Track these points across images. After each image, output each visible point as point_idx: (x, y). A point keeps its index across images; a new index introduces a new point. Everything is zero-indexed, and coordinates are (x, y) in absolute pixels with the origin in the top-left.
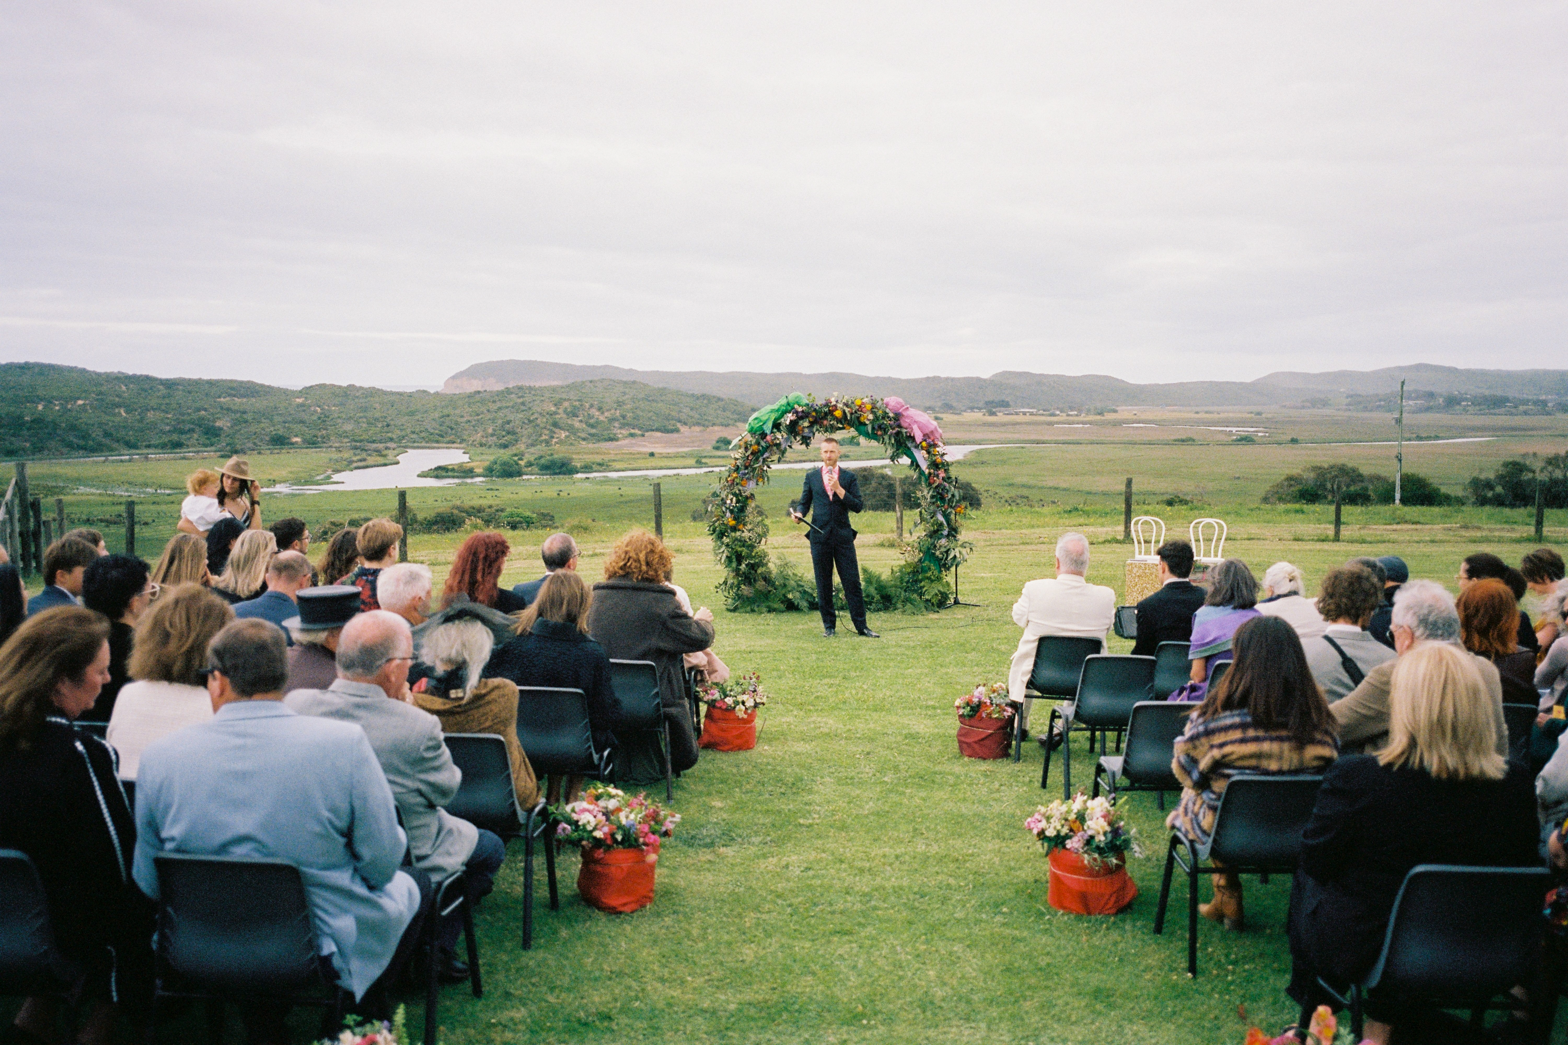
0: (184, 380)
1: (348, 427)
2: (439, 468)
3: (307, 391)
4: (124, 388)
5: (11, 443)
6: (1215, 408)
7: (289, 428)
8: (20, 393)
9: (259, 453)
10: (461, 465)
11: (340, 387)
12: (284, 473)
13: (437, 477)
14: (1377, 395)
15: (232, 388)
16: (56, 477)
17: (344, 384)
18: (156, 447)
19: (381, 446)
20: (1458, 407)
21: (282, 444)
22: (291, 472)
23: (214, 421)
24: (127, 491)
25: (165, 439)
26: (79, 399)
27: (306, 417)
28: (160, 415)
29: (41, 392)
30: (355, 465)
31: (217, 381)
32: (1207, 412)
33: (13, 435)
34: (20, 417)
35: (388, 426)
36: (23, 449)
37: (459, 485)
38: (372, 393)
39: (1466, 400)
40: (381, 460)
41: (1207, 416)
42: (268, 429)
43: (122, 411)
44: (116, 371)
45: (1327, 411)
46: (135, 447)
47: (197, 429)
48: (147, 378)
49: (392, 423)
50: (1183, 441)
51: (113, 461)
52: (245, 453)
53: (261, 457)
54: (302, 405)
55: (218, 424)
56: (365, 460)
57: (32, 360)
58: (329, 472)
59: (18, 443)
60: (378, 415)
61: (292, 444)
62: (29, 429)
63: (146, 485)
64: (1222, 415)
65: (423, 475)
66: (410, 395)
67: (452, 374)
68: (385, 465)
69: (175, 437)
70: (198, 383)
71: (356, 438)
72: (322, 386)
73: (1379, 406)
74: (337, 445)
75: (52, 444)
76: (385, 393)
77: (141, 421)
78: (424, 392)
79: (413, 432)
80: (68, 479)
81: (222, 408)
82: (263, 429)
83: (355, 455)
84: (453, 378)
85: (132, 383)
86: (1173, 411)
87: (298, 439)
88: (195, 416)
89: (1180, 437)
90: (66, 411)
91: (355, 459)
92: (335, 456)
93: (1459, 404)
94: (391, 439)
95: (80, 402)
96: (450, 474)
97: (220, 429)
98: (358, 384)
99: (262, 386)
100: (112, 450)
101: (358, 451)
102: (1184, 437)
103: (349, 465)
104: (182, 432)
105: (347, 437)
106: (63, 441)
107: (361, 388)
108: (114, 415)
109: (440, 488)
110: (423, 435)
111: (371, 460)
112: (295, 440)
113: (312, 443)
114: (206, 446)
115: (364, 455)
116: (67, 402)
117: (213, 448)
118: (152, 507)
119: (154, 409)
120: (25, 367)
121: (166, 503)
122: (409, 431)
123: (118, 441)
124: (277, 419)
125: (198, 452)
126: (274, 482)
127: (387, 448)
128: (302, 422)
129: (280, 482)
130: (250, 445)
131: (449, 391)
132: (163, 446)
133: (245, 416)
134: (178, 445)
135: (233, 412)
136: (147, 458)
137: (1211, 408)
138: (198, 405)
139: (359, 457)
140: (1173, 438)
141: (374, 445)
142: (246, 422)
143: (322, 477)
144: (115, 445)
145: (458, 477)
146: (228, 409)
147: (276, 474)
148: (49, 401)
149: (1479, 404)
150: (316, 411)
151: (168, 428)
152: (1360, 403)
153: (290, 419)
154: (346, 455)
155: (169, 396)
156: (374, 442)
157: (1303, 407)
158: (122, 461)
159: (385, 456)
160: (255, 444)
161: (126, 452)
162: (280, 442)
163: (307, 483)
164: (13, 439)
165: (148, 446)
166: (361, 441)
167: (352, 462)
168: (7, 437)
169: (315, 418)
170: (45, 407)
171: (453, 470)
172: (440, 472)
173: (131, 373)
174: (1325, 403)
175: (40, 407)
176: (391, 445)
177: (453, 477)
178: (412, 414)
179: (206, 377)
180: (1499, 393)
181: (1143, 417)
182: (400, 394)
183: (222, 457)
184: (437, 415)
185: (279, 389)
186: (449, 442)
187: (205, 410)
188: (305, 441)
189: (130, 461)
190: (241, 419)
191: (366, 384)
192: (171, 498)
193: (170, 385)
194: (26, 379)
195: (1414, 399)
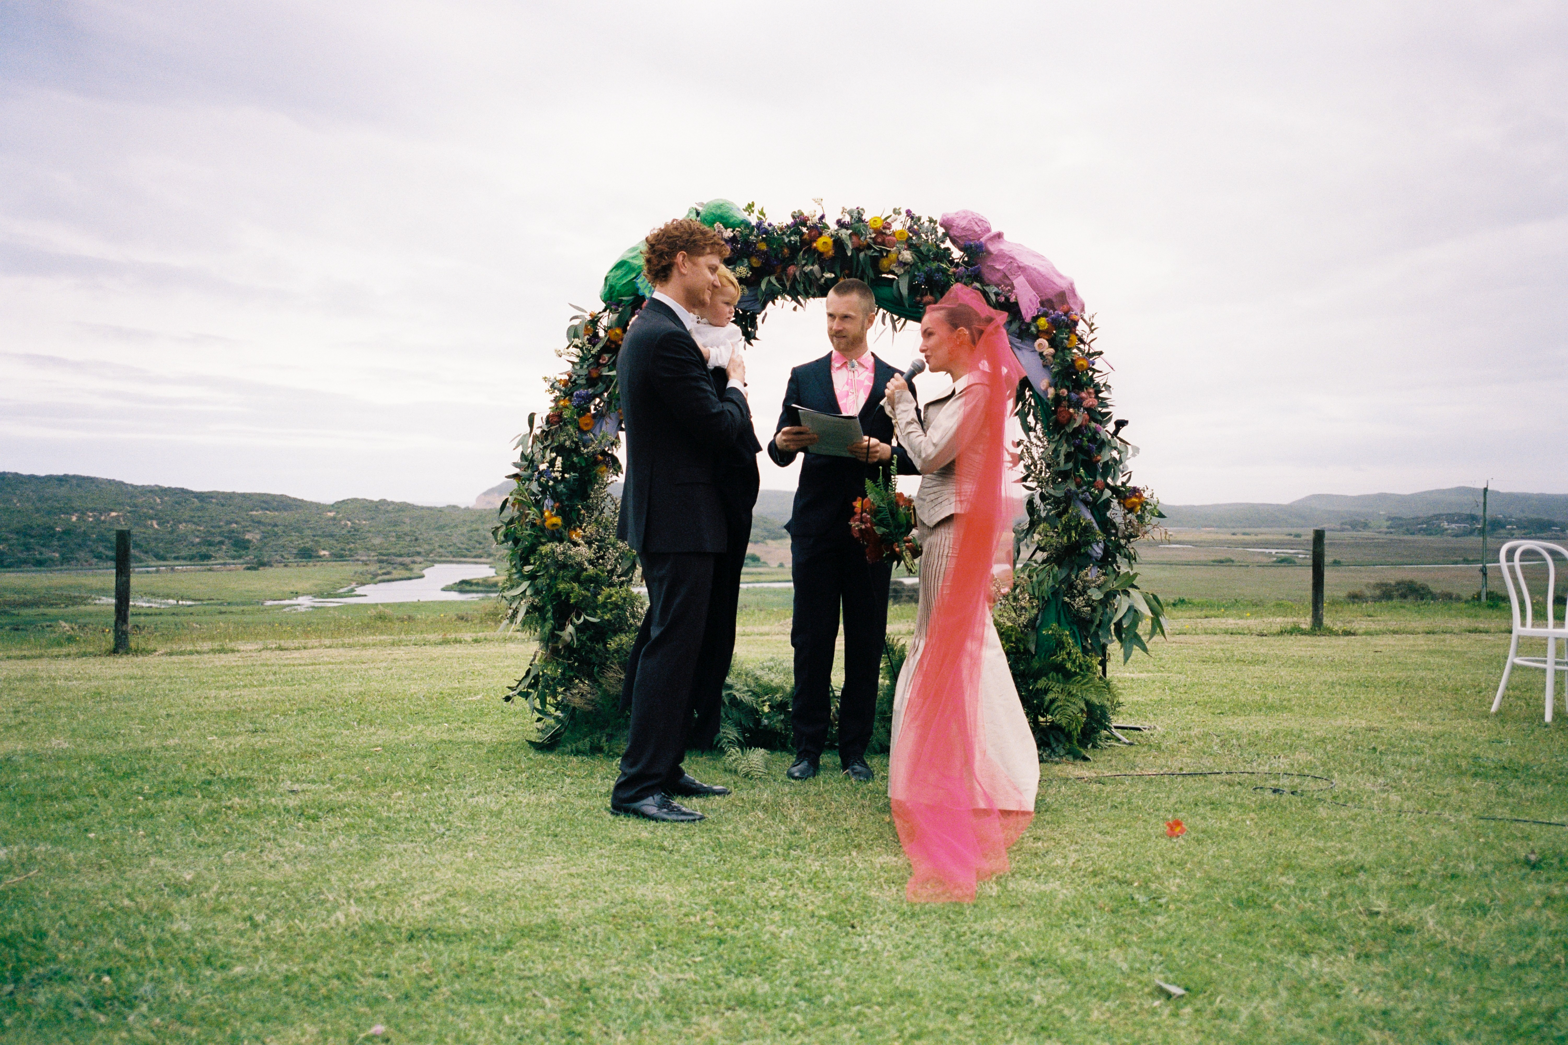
0: (218, 493)
1: (377, 541)
2: (463, 582)
3: (339, 506)
4: (158, 500)
5: (41, 554)
6: (1251, 530)
7: (317, 542)
8: (56, 505)
9: (286, 566)
10: (485, 580)
11: (371, 502)
12: (307, 585)
13: (461, 591)
14: (1418, 518)
15: (264, 502)
16: (80, 587)
17: (376, 498)
18: (185, 559)
19: (407, 560)
20: (1502, 531)
21: (310, 557)
22: (316, 585)
23: (244, 532)
24: (149, 602)
25: (194, 551)
26: (112, 510)
27: (337, 531)
28: (191, 527)
29: (77, 504)
30: (380, 578)
31: (251, 495)
32: (1244, 534)
33: (43, 546)
34: (53, 529)
35: (416, 540)
36: (52, 560)
37: (483, 599)
38: (403, 508)
39: (1510, 523)
40: (407, 574)
41: (1246, 537)
42: (297, 541)
43: (155, 523)
44: (153, 484)
45: (1366, 534)
46: (164, 559)
47: (227, 541)
48: (183, 491)
49: (420, 537)
50: (1221, 562)
51: (139, 573)
52: (271, 566)
53: (288, 569)
54: (334, 519)
55: (248, 536)
56: (388, 573)
57: (71, 473)
58: (354, 585)
59: (48, 554)
60: (407, 528)
61: (320, 557)
62: (59, 539)
63: (168, 596)
64: (1260, 537)
65: (446, 589)
66: (441, 510)
67: (485, 490)
68: (410, 579)
69: (204, 549)
70: (231, 496)
71: (384, 552)
72: (355, 500)
73: (1421, 529)
74: (364, 558)
75: (81, 554)
76: (414, 507)
77: (171, 533)
78: (454, 507)
79: (441, 546)
80: (91, 590)
81: (253, 521)
82: (291, 542)
83: (381, 568)
84: (486, 494)
85: (166, 495)
86: (1209, 532)
87: (326, 553)
88: (226, 529)
89: (1219, 558)
90: (98, 521)
91: (380, 572)
92: (360, 568)
93: (1504, 527)
94: (419, 554)
95: (114, 514)
96: (474, 588)
97: (249, 541)
98: (389, 499)
99: (295, 500)
100: (141, 561)
101: (385, 565)
102: (1223, 558)
103: (374, 579)
104: (211, 544)
105: (375, 550)
106: (92, 551)
107: (393, 503)
108: (146, 527)
109: (462, 602)
110: (451, 549)
111: (396, 574)
112: (322, 553)
113: (339, 557)
114: (234, 558)
115: (389, 569)
116: (101, 514)
117: (241, 561)
118: (170, 618)
119: (185, 521)
120: (62, 480)
121: (185, 615)
122: (437, 545)
123: (146, 552)
124: (308, 532)
125: (225, 564)
126: (297, 594)
127: (414, 562)
128: (332, 536)
129: (303, 595)
130: (278, 558)
131: (481, 506)
132: (191, 558)
133: (276, 529)
134: (206, 557)
135: (264, 524)
136: (173, 570)
137: (1247, 530)
138: (228, 518)
139: (384, 571)
140: (1213, 558)
141: (400, 559)
142: (276, 534)
143: (345, 589)
144: (143, 556)
145: (481, 592)
146: (259, 522)
147: (299, 586)
148: (83, 513)
149: (1525, 528)
150: (346, 525)
151: (197, 540)
152: (1402, 525)
153: (319, 533)
154: (373, 568)
155: (202, 509)
156: (401, 556)
157: (1343, 530)
158: (148, 572)
159: (411, 570)
160: (282, 556)
161: (153, 564)
162: (307, 555)
163: (329, 595)
164: (43, 549)
165: (176, 558)
166: (388, 555)
167: (375, 575)
168: (37, 547)
169: (344, 532)
170: (79, 519)
171: (477, 584)
172: (464, 586)
173: (166, 486)
174: (1365, 526)
175: (74, 519)
176: (419, 559)
177: (477, 592)
178: (441, 528)
179: (240, 490)
180: (1546, 517)
181: (1180, 537)
182: (430, 509)
183: (249, 569)
184: (465, 530)
185: (311, 503)
186: (475, 557)
187: (236, 523)
188: (332, 555)
189: (157, 571)
190: (271, 532)
191: (397, 500)
192: (191, 610)
193: (202, 497)
194: (63, 491)
195: (1456, 522)
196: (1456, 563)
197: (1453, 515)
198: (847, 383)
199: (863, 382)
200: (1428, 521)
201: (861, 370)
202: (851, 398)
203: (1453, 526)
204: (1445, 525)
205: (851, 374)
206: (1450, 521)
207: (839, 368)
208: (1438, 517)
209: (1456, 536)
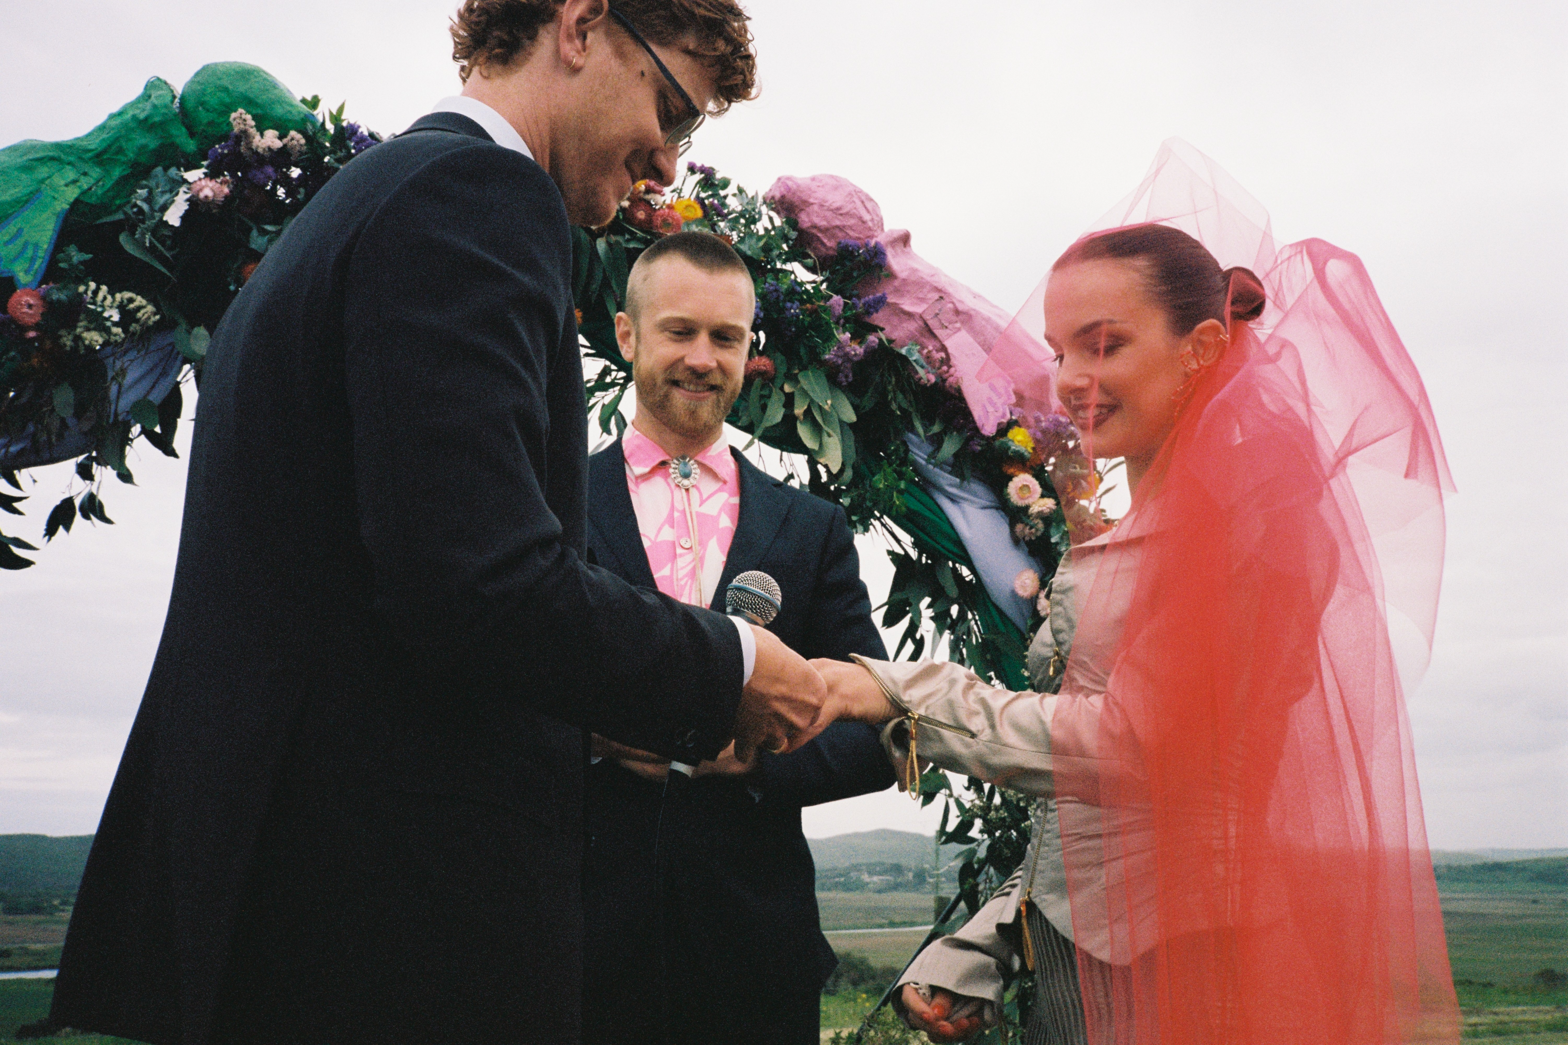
195: (880, 874)
196: (881, 926)
197: (876, 864)
198: (670, 521)
199: (716, 519)
200: (846, 873)
201: (708, 486)
202: (684, 562)
203: (875, 879)
204: (866, 878)
205: (680, 494)
206: (871, 873)
207: (645, 477)
208: (856, 868)
209: (880, 891)
